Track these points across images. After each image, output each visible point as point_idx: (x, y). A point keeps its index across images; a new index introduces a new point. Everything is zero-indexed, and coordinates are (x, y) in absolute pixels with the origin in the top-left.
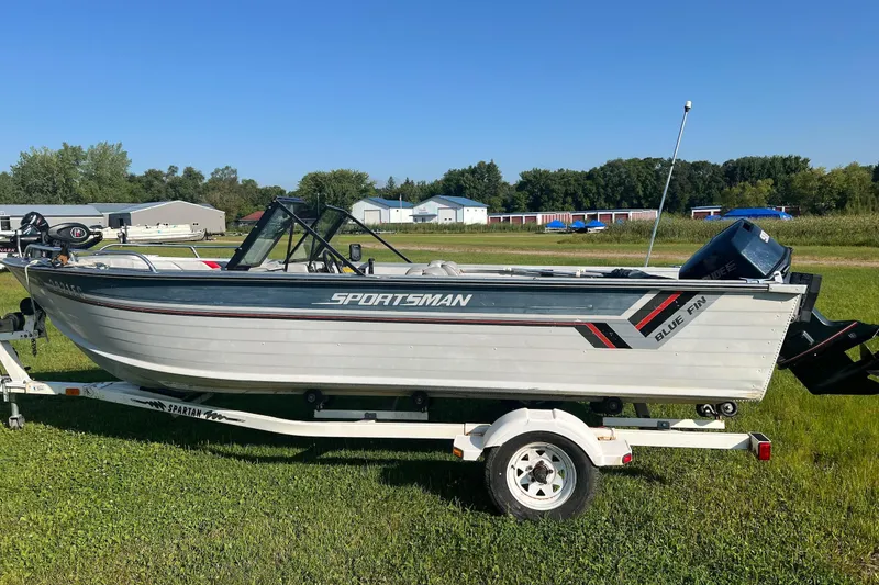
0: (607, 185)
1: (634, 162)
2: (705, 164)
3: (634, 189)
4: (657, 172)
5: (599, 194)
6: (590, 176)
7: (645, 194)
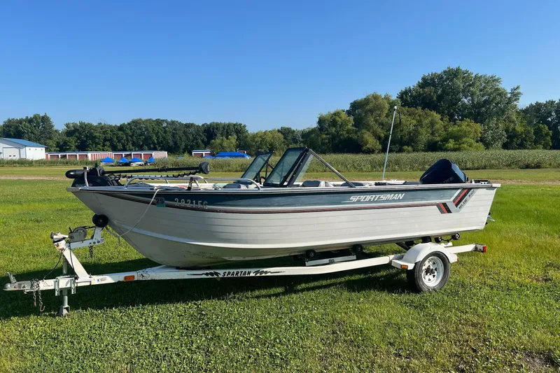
0: (133, 135)
1: (149, 121)
2: (192, 125)
3: (151, 138)
4: (164, 128)
5: (128, 140)
6: (121, 128)
7: (158, 142)
